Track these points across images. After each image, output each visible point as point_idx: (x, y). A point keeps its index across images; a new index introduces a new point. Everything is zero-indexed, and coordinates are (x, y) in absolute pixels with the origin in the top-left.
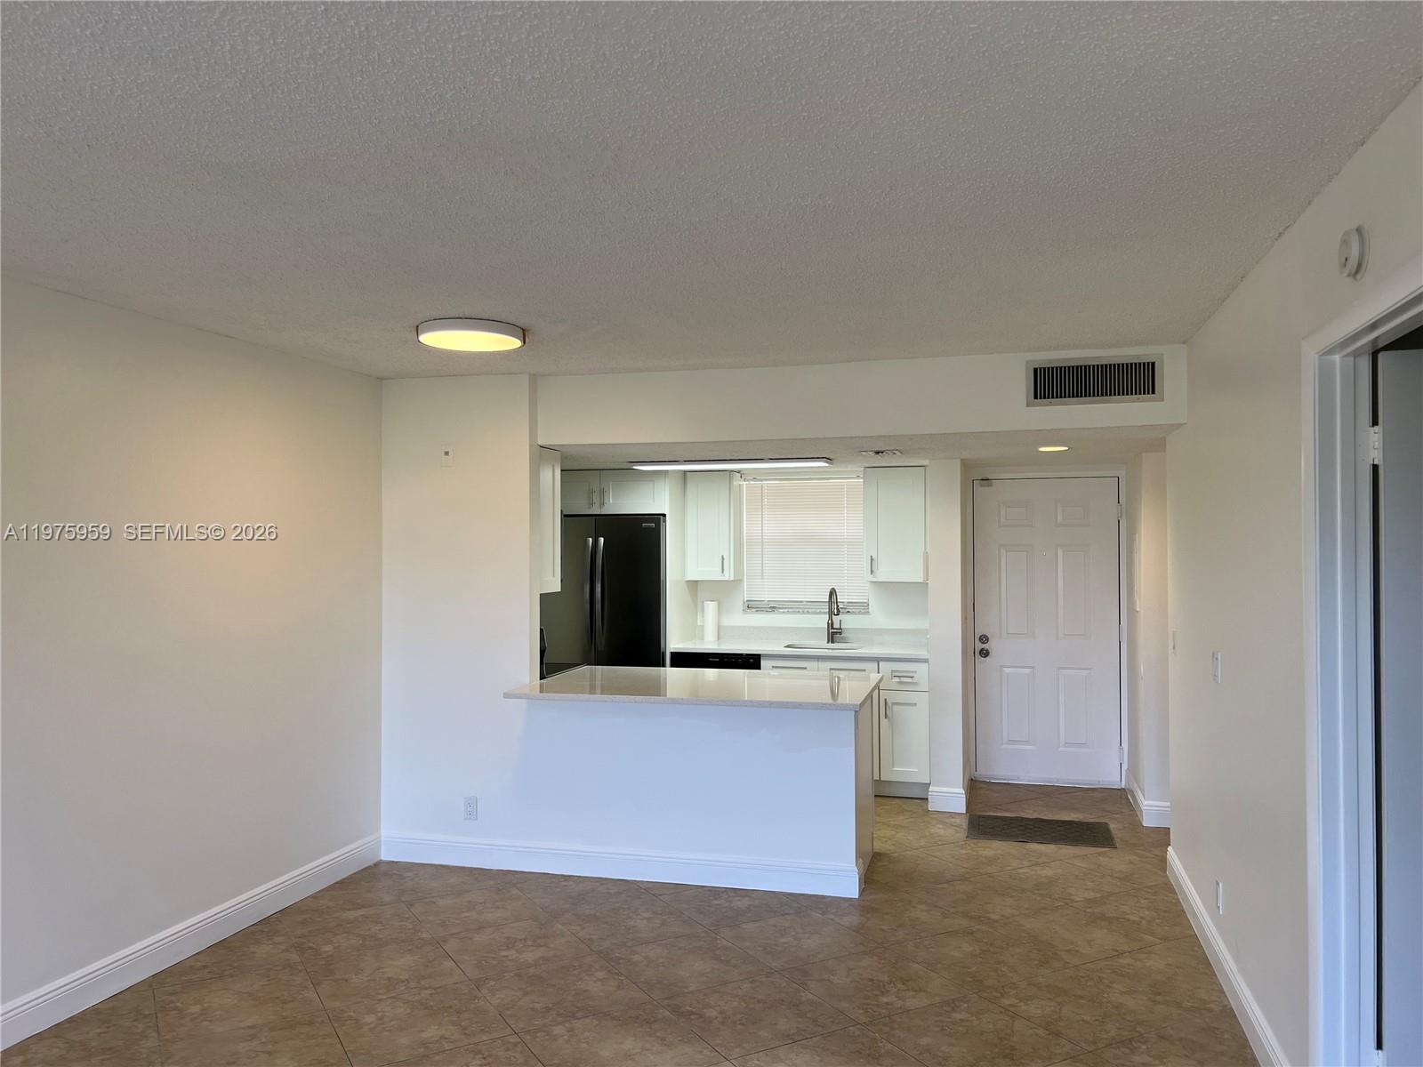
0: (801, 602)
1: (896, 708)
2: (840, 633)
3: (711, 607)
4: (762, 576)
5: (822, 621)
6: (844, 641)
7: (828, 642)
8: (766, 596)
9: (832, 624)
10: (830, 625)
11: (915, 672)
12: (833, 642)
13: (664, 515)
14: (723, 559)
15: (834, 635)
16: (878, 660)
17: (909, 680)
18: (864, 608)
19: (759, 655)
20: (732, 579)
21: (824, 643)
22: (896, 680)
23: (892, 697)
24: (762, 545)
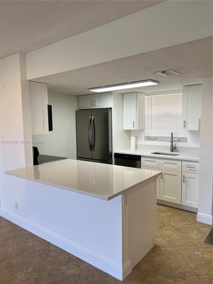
0: (164, 137)
1: (188, 179)
2: (175, 148)
3: (133, 139)
4: (151, 128)
5: (169, 144)
6: (177, 151)
7: (171, 152)
8: (152, 135)
9: (172, 145)
10: (172, 146)
11: (196, 166)
12: (172, 151)
13: (111, 108)
14: (134, 123)
15: (173, 149)
16: (182, 161)
17: (194, 169)
18: (185, 140)
19: (141, 156)
20: (137, 129)
21: (169, 152)
22: (188, 168)
23: (186, 175)
24: (151, 118)
